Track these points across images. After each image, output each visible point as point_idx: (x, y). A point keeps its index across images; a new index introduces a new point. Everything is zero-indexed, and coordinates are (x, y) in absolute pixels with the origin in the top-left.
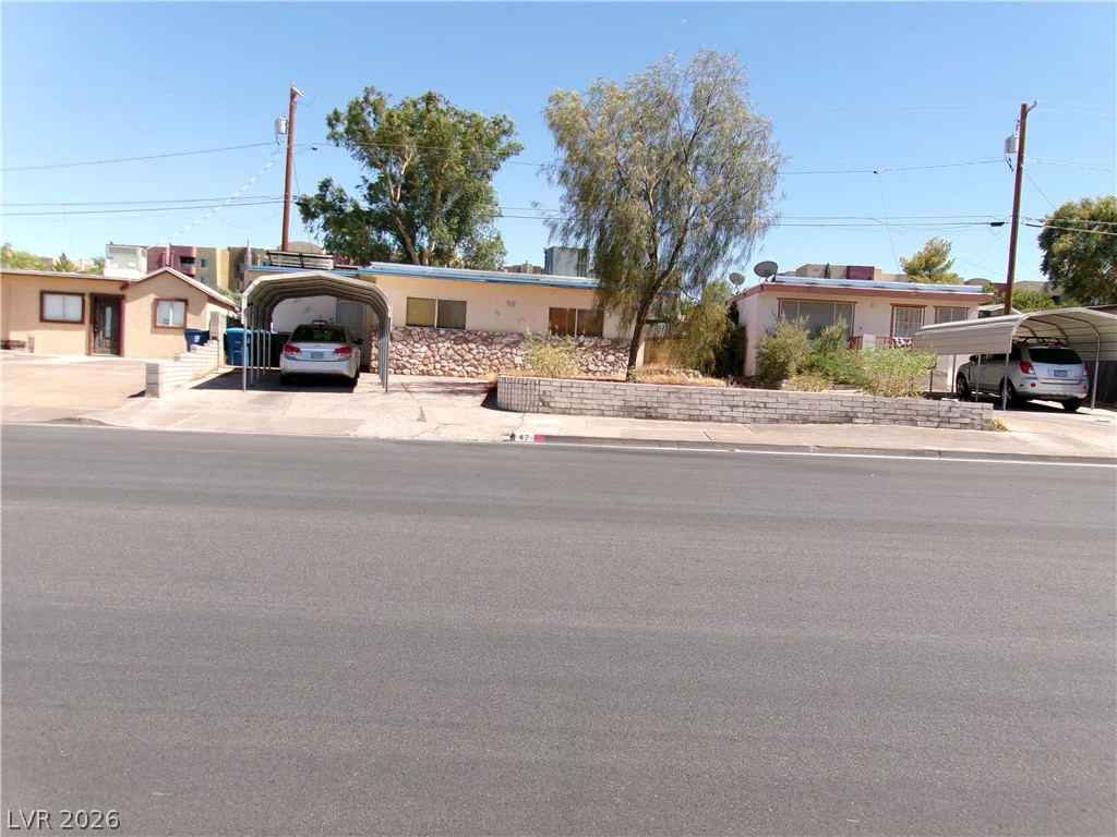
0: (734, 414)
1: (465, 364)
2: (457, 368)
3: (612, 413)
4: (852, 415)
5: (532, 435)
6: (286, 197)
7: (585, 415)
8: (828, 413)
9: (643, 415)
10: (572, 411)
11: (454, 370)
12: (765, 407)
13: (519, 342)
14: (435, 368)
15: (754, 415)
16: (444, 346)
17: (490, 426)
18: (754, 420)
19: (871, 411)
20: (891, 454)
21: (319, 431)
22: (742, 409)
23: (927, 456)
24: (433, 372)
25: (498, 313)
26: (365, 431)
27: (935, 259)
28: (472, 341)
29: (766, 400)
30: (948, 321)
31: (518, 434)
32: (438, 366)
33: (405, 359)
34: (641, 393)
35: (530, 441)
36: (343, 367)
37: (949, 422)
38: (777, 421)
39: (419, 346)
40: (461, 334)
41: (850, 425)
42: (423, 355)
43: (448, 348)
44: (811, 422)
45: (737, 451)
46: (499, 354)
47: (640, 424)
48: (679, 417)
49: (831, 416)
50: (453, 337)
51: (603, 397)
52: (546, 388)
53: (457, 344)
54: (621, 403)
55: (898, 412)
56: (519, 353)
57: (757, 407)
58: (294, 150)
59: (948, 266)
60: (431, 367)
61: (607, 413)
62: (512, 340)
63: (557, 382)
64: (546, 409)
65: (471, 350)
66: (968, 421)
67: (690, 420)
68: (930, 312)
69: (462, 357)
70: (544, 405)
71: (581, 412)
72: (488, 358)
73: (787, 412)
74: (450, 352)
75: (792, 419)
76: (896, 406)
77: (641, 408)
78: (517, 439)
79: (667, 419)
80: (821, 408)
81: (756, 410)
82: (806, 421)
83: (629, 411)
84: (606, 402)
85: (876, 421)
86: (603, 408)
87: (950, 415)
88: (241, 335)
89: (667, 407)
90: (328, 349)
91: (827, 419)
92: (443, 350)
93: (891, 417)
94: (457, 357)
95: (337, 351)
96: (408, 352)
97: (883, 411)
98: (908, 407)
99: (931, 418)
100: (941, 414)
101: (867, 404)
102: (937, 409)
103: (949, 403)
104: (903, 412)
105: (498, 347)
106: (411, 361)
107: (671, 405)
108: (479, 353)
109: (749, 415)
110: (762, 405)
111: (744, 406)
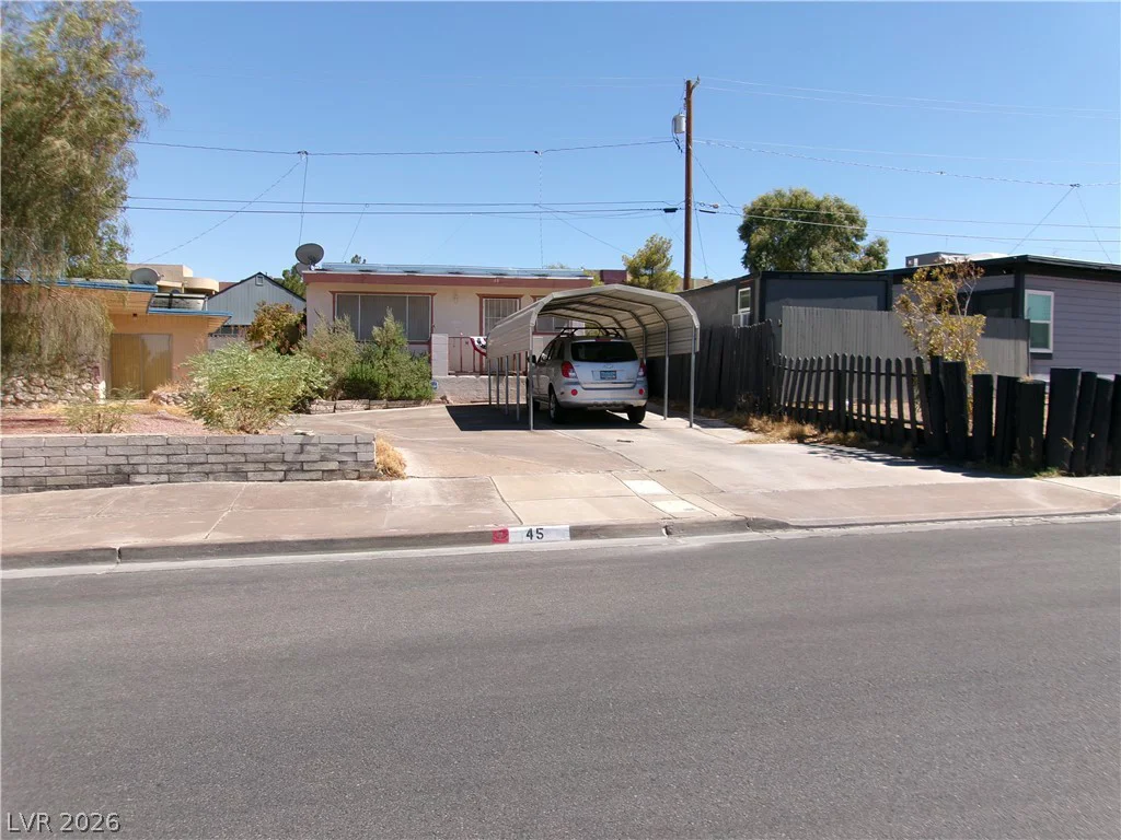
4: (127, 469)
8: (83, 469)
19: (163, 460)
37: (303, 471)
41: (127, 487)
44: (50, 488)
49: (89, 475)
55: (212, 459)
59: (667, 264)
66: (333, 466)
68: (526, 303)
75: (13, 485)
76: (207, 449)
80: (69, 461)
82: (41, 487)
85: (174, 477)
87: (302, 458)
93: (199, 468)
97: (184, 458)
98: (229, 449)
99: (271, 466)
100: (288, 458)
101: (155, 450)
102: (279, 448)
103: (299, 439)
104: (220, 459)
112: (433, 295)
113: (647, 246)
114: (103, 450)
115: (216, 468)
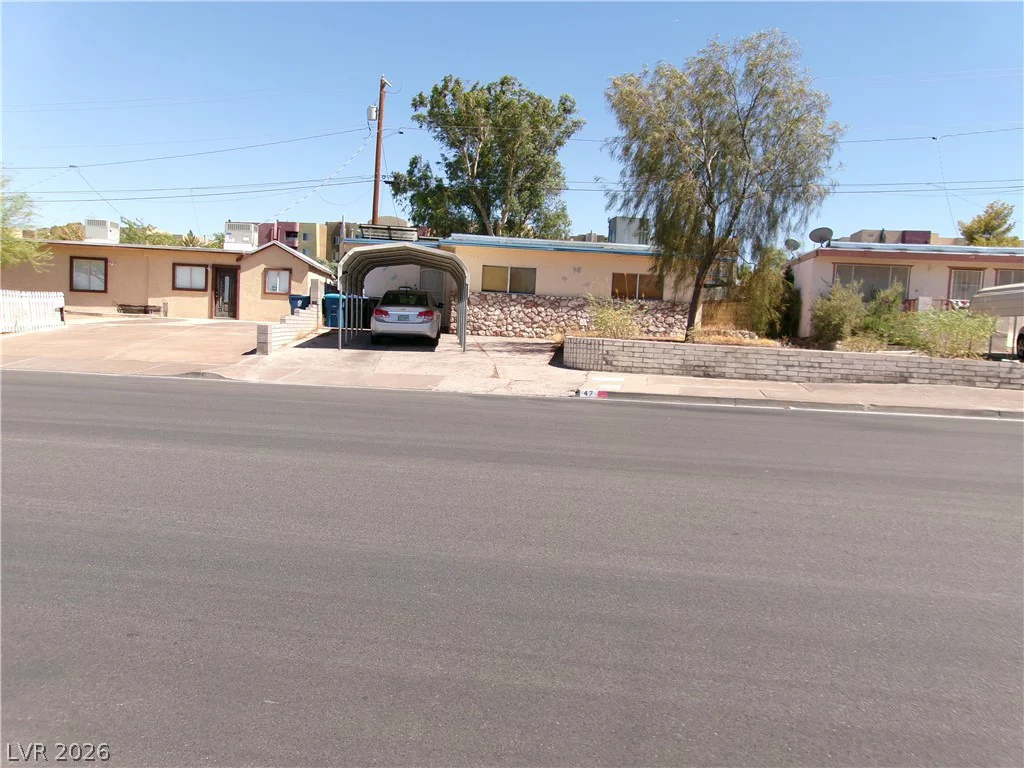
0: (790, 373)
1: (535, 326)
2: (527, 329)
3: (672, 371)
4: (907, 375)
5: (596, 391)
6: (376, 176)
7: (646, 373)
8: (883, 373)
9: (702, 373)
10: (633, 370)
11: (524, 331)
12: (820, 367)
13: (584, 305)
14: (507, 330)
15: (809, 375)
16: (515, 310)
17: (558, 382)
18: (809, 379)
19: (927, 371)
20: (947, 414)
21: (405, 386)
22: (797, 369)
23: (987, 416)
24: (506, 333)
25: (565, 279)
26: (446, 386)
27: (995, 223)
28: (541, 305)
29: (821, 360)
30: (1009, 283)
31: (582, 390)
32: (510, 328)
33: (480, 321)
34: (699, 353)
35: (594, 397)
36: (426, 329)
37: (1009, 383)
38: (832, 380)
39: (493, 309)
40: (531, 298)
41: (905, 385)
42: (496, 318)
43: (519, 312)
44: (865, 382)
45: (792, 408)
46: (566, 317)
47: (697, 382)
48: (735, 375)
49: (886, 376)
50: (524, 301)
51: (663, 356)
52: (609, 348)
53: (527, 308)
54: (680, 362)
55: (956, 373)
56: (584, 315)
57: (811, 367)
58: (383, 136)
59: (1008, 229)
60: (504, 328)
61: (666, 371)
62: (577, 303)
63: (619, 342)
64: (609, 367)
65: (540, 312)
67: (746, 379)
68: (990, 274)
69: (532, 319)
70: (607, 364)
71: (642, 371)
72: (555, 320)
73: (842, 371)
74: (521, 315)
75: (846, 378)
76: (954, 366)
77: (698, 366)
78: (582, 395)
79: (724, 377)
80: (875, 368)
81: (811, 370)
82: (860, 380)
83: (687, 370)
84: (667, 362)
85: (932, 381)
86: (663, 366)
87: (1010, 376)
88: (338, 299)
89: (724, 366)
90: (412, 312)
91: (883, 379)
92: (514, 314)
93: (948, 377)
94: (528, 320)
95: (421, 314)
96: (484, 316)
97: (939, 371)
98: (966, 368)
99: (990, 380)
100: (1002, 375)
101: (924, 365)
102: (997, 370)
103: (1010, 365)
104: (960, 373)
105: (565, 310)
106: (486, 323)
107: (728, 364)
108: (547, 315)
109: (804, 374)
110: (817, 365)
111: (799, 366)
112: (911, 266)
113: (986, 212)
114: (894, 362)
115: (958, 378)
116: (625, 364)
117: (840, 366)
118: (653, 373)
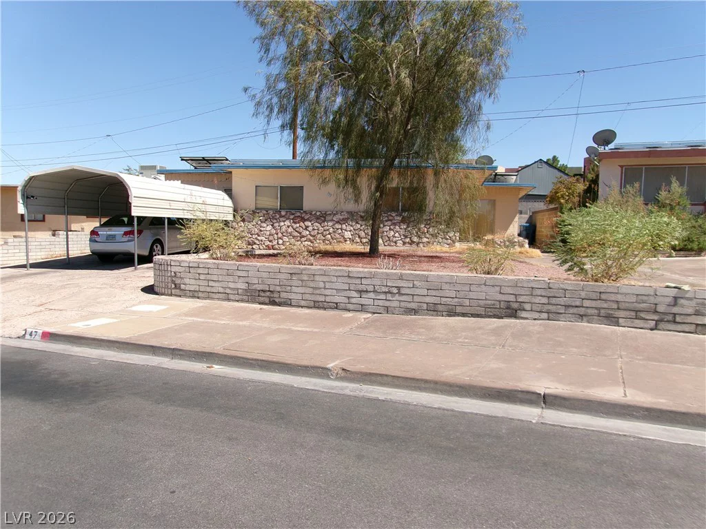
0: (363, 301)
3: (237, 297)
4: (515, 306)
7: (212, 299)
8: (482, 303)
9: (267, 300)
10: (200, 295)
12: (399, 293)
13: (348, 219)
14: (278, 243)
15: (387, 304)
16: (285, 225)
18: (387, 310)
19: (545, 300)
22: (372, 295)
24: (277, 246)
28: (308, 220)
29: (400, 284)
32: (281, 242)
33: (254, 236)
34: (265, 275)
37: (675, 322)
38: (415, 312)
39: (265, 225)
40: (298, 214)
41: (513, 321)
42: (268, 233)
43: (288, 227)
46: (331, 230)
48: (303, 303)
49: (486, 307)
50: (292, 217)
51: (227, 278)
52: (176, 269)
53: (295, 223)
54: (244, 286)
55: (587, 303)
56: (349, 228)
57: (389, 292)
60: (275, 242)
61: (231, 297)
62: (341, 217)
63: (187, 263)
64: (177, 292)
65: (307, 227)
67: (315, 307)
69: (300, 233)
70: (177, 288)
71: (208, 296)
72: (322, 233)
73: (428, 299)
74: (290, 230)
75: (434, 310)
76: (583, 294)
77: (264, 291)
79: (291, 305)
80: (472, 295)
81: (389, 297)
82: (452, 313)
83: (253, 295)
84: (231, 285)
85: (552, 315)
86: (228, 291)
87: (675, 310)
89: (291, 292)
90: (118, 232)
91: (482, 312)
92: (284, 229)
93: (575, 311)
94: (296, 234)
95: (126, 233)
96: (257, 231)
97: (562, 301)
98: (603, 296)
99: (643, 315)
100: (661, 308)
101: (539, 292)
102: (652, 300)
103: (674, 292)
104: (594, 304)
105: (330, 224)
106: (259, 238)
107: (294, 289)
108: (314, 229)
109: (381, 303)
110: (395, 291)
111: (375, 291)
114: (498, 289)
115: (590, 311)
116: (192, 288)
117: (425, 292)
118: (218, 299)
